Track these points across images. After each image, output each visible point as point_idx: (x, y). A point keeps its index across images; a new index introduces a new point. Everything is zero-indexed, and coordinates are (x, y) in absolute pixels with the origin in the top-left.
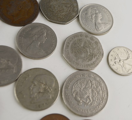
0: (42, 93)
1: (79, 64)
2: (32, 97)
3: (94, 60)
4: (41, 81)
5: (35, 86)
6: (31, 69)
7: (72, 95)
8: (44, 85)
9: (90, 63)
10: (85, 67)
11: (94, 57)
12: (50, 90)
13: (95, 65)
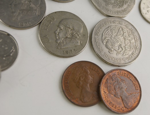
0: (69, 38)
1: (109, 10)
2: (59, 42)
3: (125, 6)
4: (68, 26)
5: (61, 31)
6: (56, 12)
7: (103, 42)
8: (71, 30)
9: (120, 9)
10: (115, 13)
11: (126, 4)
12: (78, 35)
13: (126, 11)
